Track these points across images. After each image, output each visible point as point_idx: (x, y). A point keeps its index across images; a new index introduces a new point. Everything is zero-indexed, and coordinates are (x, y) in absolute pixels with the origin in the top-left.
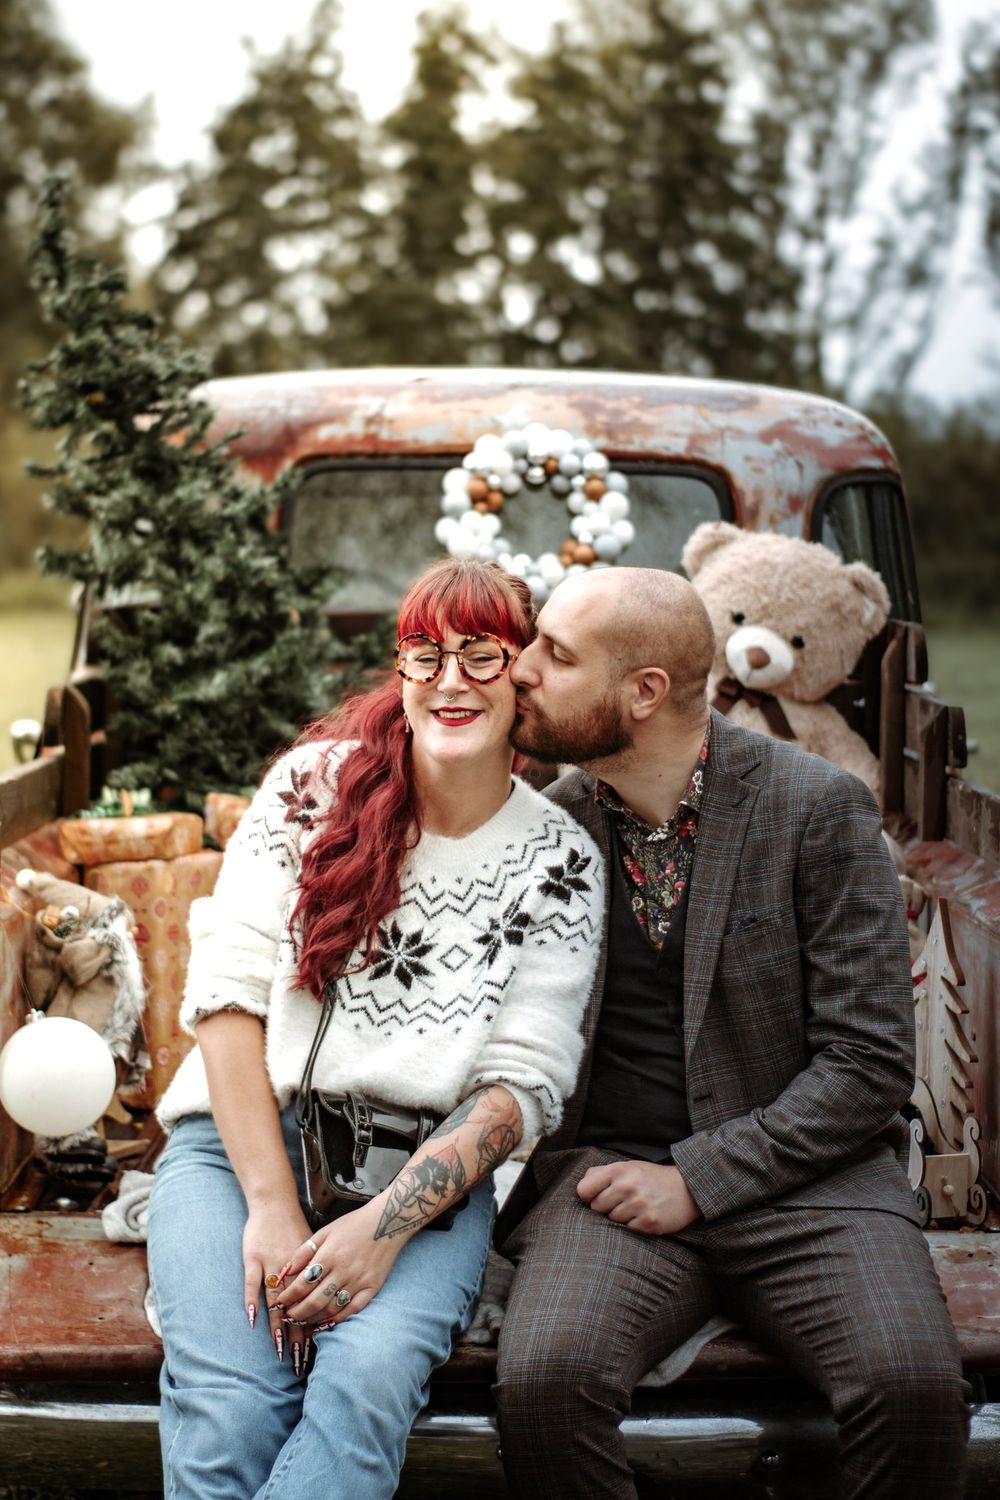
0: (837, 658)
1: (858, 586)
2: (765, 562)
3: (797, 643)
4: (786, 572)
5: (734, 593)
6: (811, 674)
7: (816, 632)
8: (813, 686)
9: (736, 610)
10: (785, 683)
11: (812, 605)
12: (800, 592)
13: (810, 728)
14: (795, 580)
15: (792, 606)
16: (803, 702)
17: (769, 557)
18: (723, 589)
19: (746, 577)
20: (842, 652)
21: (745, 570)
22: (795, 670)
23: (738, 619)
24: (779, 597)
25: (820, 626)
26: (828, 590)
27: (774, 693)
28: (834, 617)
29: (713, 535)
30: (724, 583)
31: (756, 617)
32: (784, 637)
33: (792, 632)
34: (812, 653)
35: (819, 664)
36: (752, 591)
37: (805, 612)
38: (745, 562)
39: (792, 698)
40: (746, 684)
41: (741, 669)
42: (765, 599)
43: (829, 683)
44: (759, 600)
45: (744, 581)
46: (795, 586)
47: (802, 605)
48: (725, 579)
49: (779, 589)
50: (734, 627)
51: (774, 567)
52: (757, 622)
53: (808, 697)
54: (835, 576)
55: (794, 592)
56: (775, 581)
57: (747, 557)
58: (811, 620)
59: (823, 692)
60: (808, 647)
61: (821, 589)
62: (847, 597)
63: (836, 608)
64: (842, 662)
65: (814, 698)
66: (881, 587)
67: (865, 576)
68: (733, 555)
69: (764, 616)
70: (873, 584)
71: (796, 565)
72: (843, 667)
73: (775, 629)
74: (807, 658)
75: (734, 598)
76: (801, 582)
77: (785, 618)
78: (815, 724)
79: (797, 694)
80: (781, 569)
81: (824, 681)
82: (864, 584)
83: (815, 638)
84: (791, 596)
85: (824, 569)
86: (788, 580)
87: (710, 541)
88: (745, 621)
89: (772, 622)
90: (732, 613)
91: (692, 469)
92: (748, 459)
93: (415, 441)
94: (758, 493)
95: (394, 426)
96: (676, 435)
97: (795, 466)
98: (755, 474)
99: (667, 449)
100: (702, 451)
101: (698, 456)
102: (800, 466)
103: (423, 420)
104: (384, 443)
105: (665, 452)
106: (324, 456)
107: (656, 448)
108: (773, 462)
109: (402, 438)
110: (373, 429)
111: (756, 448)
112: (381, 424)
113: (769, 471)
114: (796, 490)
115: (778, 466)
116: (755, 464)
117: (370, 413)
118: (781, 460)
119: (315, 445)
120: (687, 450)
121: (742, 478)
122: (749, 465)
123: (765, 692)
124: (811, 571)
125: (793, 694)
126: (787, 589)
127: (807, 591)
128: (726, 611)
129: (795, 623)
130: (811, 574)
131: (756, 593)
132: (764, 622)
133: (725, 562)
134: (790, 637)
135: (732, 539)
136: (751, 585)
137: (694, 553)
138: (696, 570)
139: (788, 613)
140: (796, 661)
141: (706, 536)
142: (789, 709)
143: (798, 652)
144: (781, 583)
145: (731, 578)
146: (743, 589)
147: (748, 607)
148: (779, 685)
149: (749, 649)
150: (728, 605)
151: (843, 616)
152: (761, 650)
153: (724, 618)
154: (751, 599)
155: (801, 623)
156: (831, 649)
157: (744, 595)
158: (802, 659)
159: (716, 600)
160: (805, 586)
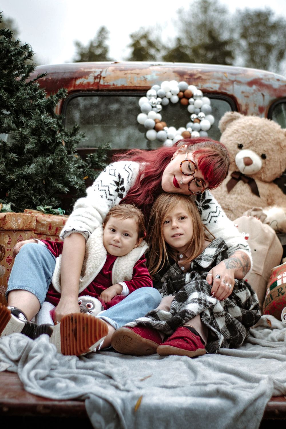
0: (279, 164)
2: (251, 125)
3: (263, 157)
4: (260, 129)
5: (239, 137)
6: (268, 170)
7: (271, 153)
8: (269, 175)
9: (239, 143)
10: (258, 173)
11: (269, 142)
12: (265, 137)
13: (268, 192)
14: (263, 132)
15: (262, 142)
16: (265, 182)
17: (253, 123)
18: (235, 135)
19: (244, 131)
20: (281, 162)
21: (243, 128)
22: (262, 168)
23: (240, 147)
24: (257, 139)
25: (272, 150)
26: (276, 137)
27: (254, 178)
28: (278, 147)
29: (231, 116)
30: (235, 133)
31: (247, 146)
32: (258, 154)
33: (261, 152)
34: (268, 160)
35: (272, 166)
36: (246, 136)
37: (267, 144)
38: (243, 125)
39: (261, 180)
40: (243, 173)
41: (241, 166)
42: (251, 139)
43: (275, 174)
44: (249, 139)
45: (243, 132)
46: (263, 134)
47: (266, 141)
48: (235, 131)
49: (257, 135)
50: (239, 150)
51: (255, 127)
52: (248, 148)
53: (267, 180)
54: (279, 132)
55: (263, 137)
56: (255, 132)
58: (269, 148)
59: (273, 178)
60: (267, 158)
61: (273, 136)
62: (283, 140)
63: (279, 144)
64: (281, 166)
65: (269, 180)
68: (239, 123)
69: (251, 145)
71: (263, 127)
72: (281, 168)
73: (255, 151)
74: (267, 163)
75: (239, 139)
76: (266, 132)
77: (259, 147)
78: (270, 190)
79: (263, 178)
80: (257, 128)
81: (273, 173)
83: (271, 155)
84: (261, 138)
85: (274, 129)
86: (260, 132)
87: (230, 118)
88: (243, 148)
89: (253, 148)
90: (238, 145)
91: (221, 96)
92: (243, 92)
93: (114, 85)
94: (247, 105)
95: (105, 79)
96: (215, 83)
97: (261, 95)
98: (246, 98)
99: (212, 88)
100: (226, 89)
101: (224, 91)
102: (263, 95)
103: (117, 78)
104: (101, 85)
105: (211, 90)
106: (79, 91)
107: (207, 88)
108: (253, 94)
109: (108, 84)
110: (97, 80)
111: (246, 88)
112: (100, 78)
113: (251, 97)
114: (262, 104)
115: (255, 95)
116: (245, 94)
117: (96, 74)
118: (256, 93)
119: (75, 86)
120: (220, 89)
121: (241, 100)
122: (243, 94)
123: (250, 177)
124: (270, 128)
125: (261, 178)
126: (260, 135)
127: (268, 136)
128: (235, 144)
129: (262, 149)
130: (269, 131)
131: (248, 136)
132: (251, 148)
133: (235, 126)
134: (261, 154)
135: (238, 118)
136: (246, 134)
137: (224, 123)
138: (224, 129)
139: (260, 145)
140: (262, 164)
141: (228, 116)
142: (259, 185)
143: (263, 161)
144: (257, 133)
145: (238, 131)
146: (243, 135)
147: (244, 142)
148: (256, 174)
149: (245, 158)
150: (236, 141)
151: (282, 148)
152: (249, 158)
153: (234, 146)
154: (246, 139)
155: (265, 148)
156: (277, 160)
157: (243, 137)
158: (265, 163)
159: (231, 140)
160: (267, 134)
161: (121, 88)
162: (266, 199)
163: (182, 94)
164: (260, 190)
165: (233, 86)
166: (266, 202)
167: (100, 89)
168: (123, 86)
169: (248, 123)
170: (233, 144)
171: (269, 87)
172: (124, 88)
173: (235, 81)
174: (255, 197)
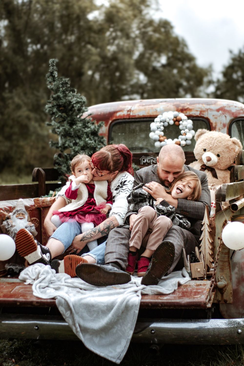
0: (228, 160)
1: (234, 143)
2: (211, 137)
3: (218, 156)
4: (216, 139)
5: (204, 144)
6: (222, 163)
7: (223, 153)
8: (223, 166)
9: (204, 148)
11: (222, 147)
12: (219, 144)
13: (223, 176)
14: (218, 141)
15: (216, 147)
17: (212, 136)
18: (202, 143)
19: (207, 141)
20: (230, 158)
21: (207, 139)
22: (218, 162)
23: (205, 150)
24: (214, 145)
25: (223, 152)
26: (226, 144)
27: (214, 168)
28: (227, 150)
29: (201, 132)
30: (202, 142)
31: (209, 150)
32: (215, 154)
33: (217, 153)
34: (221, 158)
35: (224, 161)
37: (220, 148)
38: (207, 137)
39: (218, 169)
40: (207, 165)
41: (205, 162)
42: (211, 146)
43: (227, 165)
44: (210, 146)
45: (206, 142)
46: (218, 143)
47: (219, 147)
48: (202, 141)
49: (214, 143)
50: (204, 152)
51: (213, 138)
52: (209, 151)
53: (222, 169)
54: (228, 141)
55: (217, 144)
56: (213, 141)
57: (207, 136)
58: (221, 150)
59: (226, 168)
60: (221, 157)
61: (224, 143)
62: (231, 145)
63: (228, 148)
64: (230, 160)
65: (224, 169)
66: (240, 143)
67: (236, 140)
68: (205, 136)
69: (211, 149)
70: (238, 142)
71: (218, 138)
72: (230, 161)
73: (213, 153)
74: (221, 159)
75: (204, 146)
76: (219, 141)
77: (215, 150)
78: (224, 175)
79: (219, 168)
80: (214, 139)
81: (226, 165)
82: (236, 142)
83: (223, 155)
84: (216, 145)
85: (225, 139)
86: (216, 141)
87: (200, 133)
88: (206, 151)
89: (212, 151)
90: (204, 149)
91: (201, 118)
92: (213, 116)
93: (138, 115)
94: (216, 123)
95: (133, 112)
96: (197, 111)
97: (225, 117)
98: (215, 119)
99: (195, 114)
100: (203, 114)
101: (202, 115)
102: (226, 117)
103: (140, 110)
104: (131, 116)
105: (194, 115)
106: (118, 119)
107: (192, 114)
108: (219, 116)
109: (135, 114)
110: (129, 113)
111: (215, 113)
112: (130, 111)
113: (218, 118)
114: (225, 122)
115: (220, 117)
116: (215, 117)
117: (128, 109)
118: (221, 115)
119: (116, 117)
120: (200, 114)
121: (212, 120)
122: (214, 117)
123: (212, 167)
124: (222, 139)
125: (218, 168)
126: (216, 143)
127: (220, 144)
128: (202, 149)
129: (218, 151)
130: (221, 140)
131: (209, 144)
132: (210, 151)
133: (203, 138)
134: (217, 154)
135: (205, 132)
136: (208, 142)
137: (197, 136)
138: (197, 140)
139: (216, 149)
140: (218, 160)
141: (199, 132)
142: (217, 172)
143: (218, 158)
144: (214, 142)
145: (203, 141)
146: (206, 143)
147: (207, 148)
148: (215, 166)
149: (207, 157)
150: (202, 147)
151: (230, 150)
152: (209, 157)
153: (201, 150)
154: (207, 145)
155: (219, 151)
156: (227, 157)
157: (206, 145)
158: (220, 159)
159: (200, 147)
160: (220, 142)
161: (143, 117)
162: (222, 180)
163: (175, 119)
164: (218, 175)
165: (208, 112)
166: (222, 182)
167: (130, 118)
168: (143, 116)
169: (209, 136)
170: (201, 149)
171: (229, 112)
172: (144, 117)
173: (209, 109)
174: (215, 179)
